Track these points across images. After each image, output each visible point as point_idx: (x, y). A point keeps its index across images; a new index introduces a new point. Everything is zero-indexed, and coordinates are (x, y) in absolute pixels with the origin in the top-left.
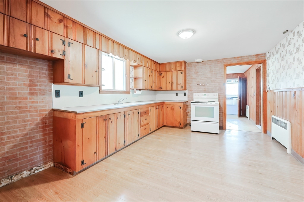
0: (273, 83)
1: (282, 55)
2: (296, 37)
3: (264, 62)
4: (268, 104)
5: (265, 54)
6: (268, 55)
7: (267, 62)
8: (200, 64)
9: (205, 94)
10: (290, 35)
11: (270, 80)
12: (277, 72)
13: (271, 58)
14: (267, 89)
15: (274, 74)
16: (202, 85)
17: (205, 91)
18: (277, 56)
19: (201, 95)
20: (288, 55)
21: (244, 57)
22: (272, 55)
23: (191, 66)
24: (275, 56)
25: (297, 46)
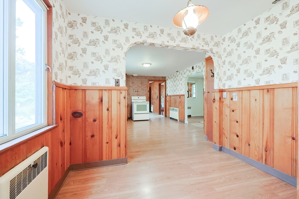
0: (170, 92)
1: (174, 80)
2: (180, 75)
3: (165, 81)
4: (167, 102)
5: (165, 77)
6: (167, 78)
7: (166, 81)
8: (135, 78)
9: (139, 97)
10: (178, 73)
11: (168, 91)
12: (172, 87)
13: (168, 80)
14: (167, 95)
15: (170, 87)
16: (136, 91)
17: (138, 95)
18: (172, 80)
19: (136, 98)
20: (177, 81)
21: (157, 77)
22: (169, 79)
23: (129, 78)
24: (171, 79)
25: (181, 78)
